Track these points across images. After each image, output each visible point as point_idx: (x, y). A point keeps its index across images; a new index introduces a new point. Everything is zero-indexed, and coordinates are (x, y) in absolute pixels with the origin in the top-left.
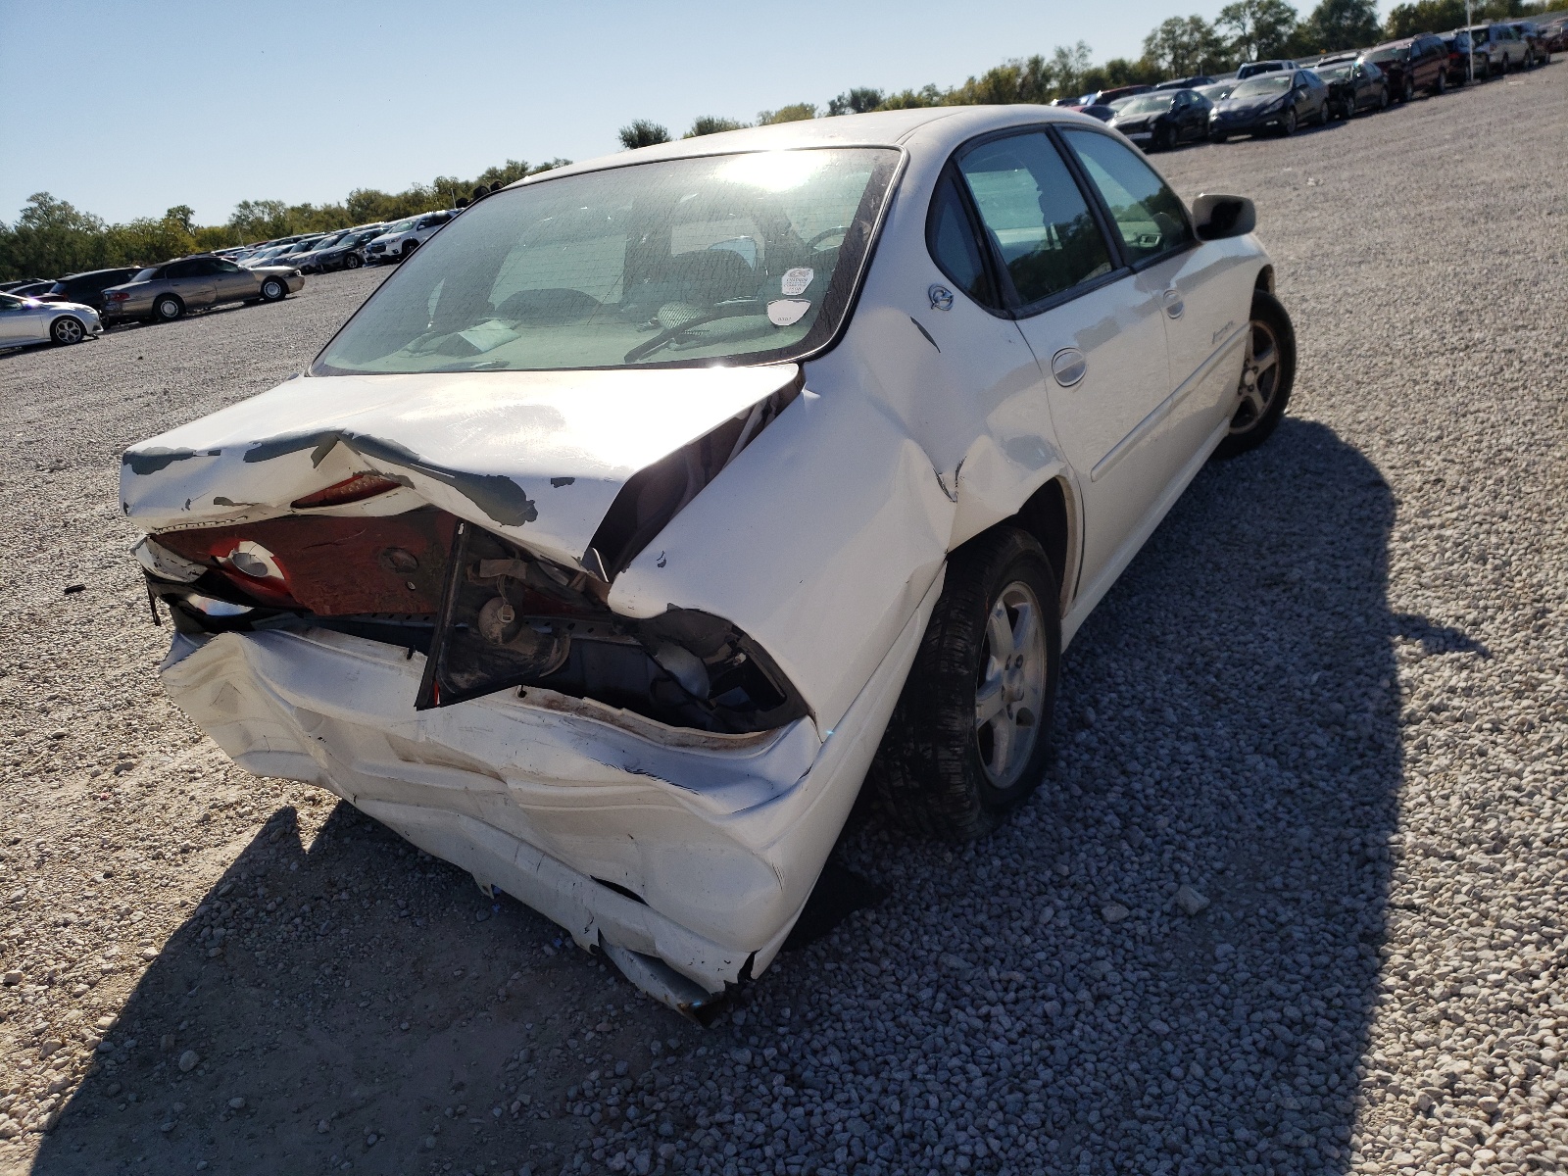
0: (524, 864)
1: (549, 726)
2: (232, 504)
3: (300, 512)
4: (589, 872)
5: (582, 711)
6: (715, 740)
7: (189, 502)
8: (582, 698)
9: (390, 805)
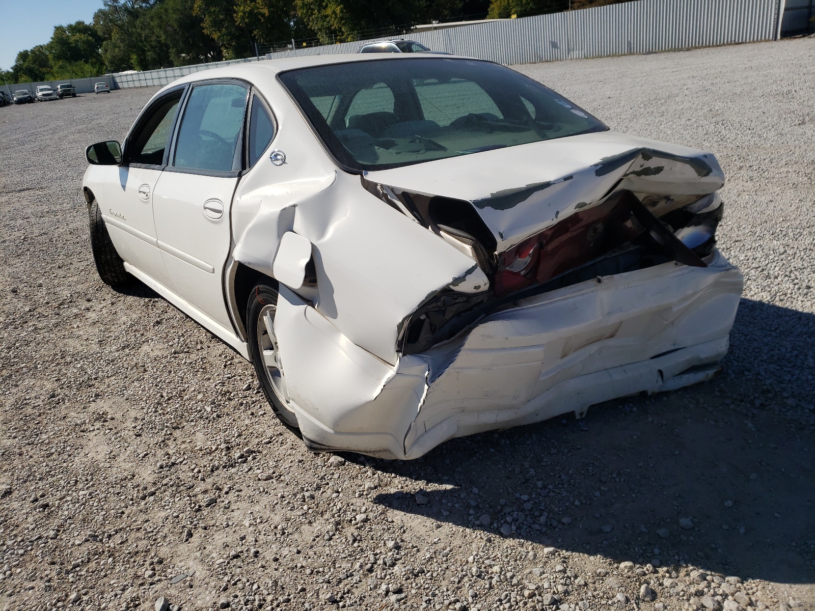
0: (618, 376)
2: (585, 205)
4: (647, 357)
7: (558, 213)
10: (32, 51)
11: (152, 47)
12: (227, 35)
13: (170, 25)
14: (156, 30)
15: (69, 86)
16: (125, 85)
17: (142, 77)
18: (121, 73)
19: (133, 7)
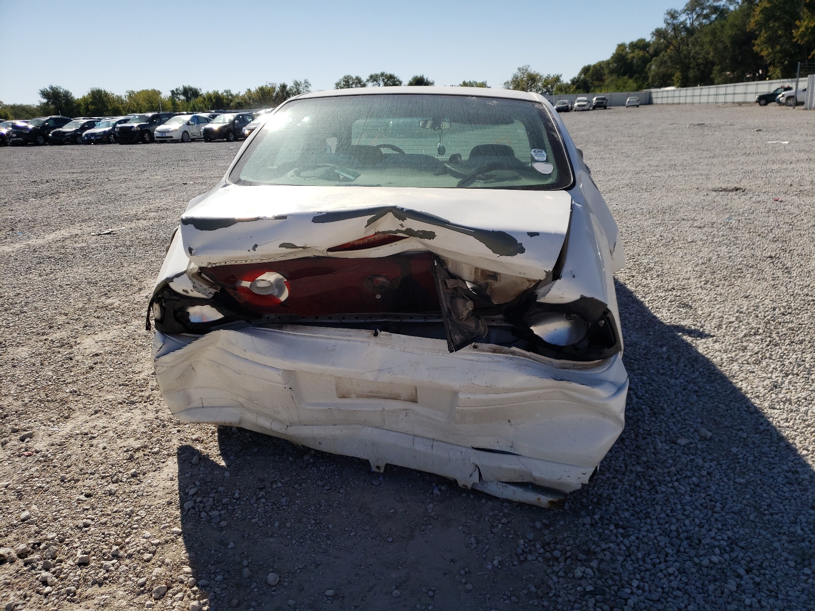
0: (420, 447)
1: (498, 362)
2: (296, 247)
3: (331, 254)
4: (469, 445)
5: (513, 353)
6: (578, 365)
7: (256, 246)
8: (510, 347)
9: (314, 427)
10: (594, 66)
11: (698, 65)
12: (780, 51)
13: (721, 42)
14: (706, 47)
15: (604, 99)
16: (659, 101)
17: (677, 94)
18: (663, 89)
19: (692, 24)
